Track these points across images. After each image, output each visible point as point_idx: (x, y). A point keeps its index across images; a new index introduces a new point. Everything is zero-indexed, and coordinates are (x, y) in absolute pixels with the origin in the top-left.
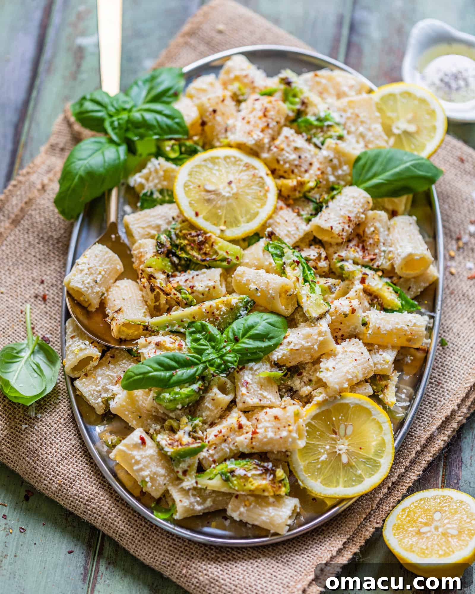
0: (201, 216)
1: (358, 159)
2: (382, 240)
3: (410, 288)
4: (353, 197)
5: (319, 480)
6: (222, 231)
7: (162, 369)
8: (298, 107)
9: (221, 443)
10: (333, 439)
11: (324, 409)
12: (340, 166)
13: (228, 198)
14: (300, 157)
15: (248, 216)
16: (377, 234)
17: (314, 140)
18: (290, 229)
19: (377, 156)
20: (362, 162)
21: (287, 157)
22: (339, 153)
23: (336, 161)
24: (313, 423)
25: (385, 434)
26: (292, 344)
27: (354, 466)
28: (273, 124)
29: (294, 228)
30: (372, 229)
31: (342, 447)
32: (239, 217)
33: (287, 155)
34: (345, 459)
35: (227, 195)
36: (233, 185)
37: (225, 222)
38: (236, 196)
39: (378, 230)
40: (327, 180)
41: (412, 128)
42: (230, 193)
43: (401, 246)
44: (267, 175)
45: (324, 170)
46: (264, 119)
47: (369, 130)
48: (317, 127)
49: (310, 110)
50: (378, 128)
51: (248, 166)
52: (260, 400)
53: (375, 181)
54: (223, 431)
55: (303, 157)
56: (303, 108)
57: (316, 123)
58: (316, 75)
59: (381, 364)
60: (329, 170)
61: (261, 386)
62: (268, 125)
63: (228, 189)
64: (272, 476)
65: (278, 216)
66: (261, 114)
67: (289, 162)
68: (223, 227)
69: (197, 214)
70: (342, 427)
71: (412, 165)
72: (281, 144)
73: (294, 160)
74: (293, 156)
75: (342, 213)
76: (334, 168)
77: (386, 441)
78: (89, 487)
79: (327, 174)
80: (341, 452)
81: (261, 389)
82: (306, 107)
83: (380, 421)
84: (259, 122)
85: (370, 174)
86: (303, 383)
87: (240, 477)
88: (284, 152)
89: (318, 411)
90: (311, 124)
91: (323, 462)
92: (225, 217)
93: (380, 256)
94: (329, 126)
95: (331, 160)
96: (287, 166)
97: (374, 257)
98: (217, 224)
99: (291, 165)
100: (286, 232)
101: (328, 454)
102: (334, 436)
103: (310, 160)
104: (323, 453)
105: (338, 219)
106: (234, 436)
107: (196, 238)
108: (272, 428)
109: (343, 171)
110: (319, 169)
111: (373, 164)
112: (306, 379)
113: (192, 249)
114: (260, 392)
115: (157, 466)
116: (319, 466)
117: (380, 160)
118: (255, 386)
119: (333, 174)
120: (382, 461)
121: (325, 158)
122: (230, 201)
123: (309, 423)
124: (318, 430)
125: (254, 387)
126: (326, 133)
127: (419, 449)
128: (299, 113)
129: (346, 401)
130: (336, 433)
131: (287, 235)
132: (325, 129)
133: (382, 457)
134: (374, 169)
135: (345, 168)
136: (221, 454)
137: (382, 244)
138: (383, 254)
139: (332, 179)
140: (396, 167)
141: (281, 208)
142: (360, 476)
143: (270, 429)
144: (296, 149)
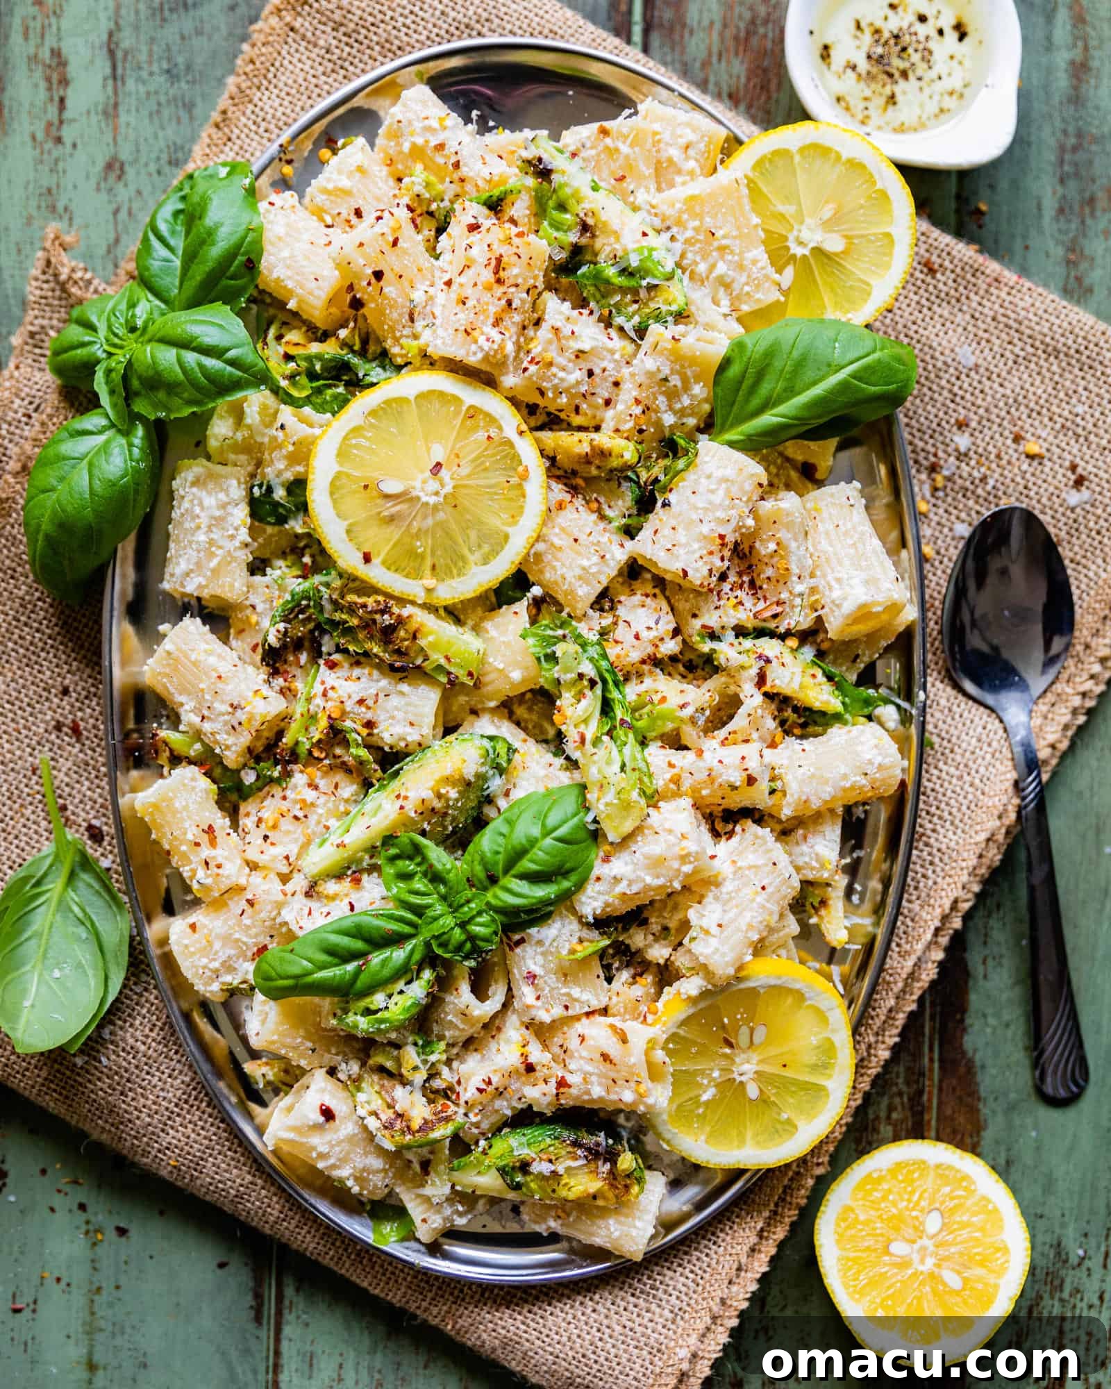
0: (376, 561)
1: (726, 363)
2: (795, 570)
3: (857, 656)
4: (725, 480)
5: (703, 1138)
6: (429, 591)
7: (336, 961)
8: (573, 237)
9: (492, 1100)
10: (726, 1056)
11: (702, 1005)
12: (686, 387)
13: (436, 508)
14: (591, 373)
15: (486, 548)
16: (782, 557)
17: (619, 320)
18: (585, 563)
19: (770, 354)
20: (734, 371)
21: (562, 380)
22: (681, 361)
23: (675, 381)
24: (681, 1032)
25: (833, 1031)
26: (625, 883)
27: (774, 1103)
28: (519, 298)
29: (595, 559)
30: (772, 546)
31: (746, 1067)
32: (466, 552)
33: (561, 374)
34: (752, 1091)
35: (432, 500)
36: (444, 473)
37: (434, 567)
38: (452, 501)
39: (786, 549)
40: (658, 424)
41: (834, 244)
42: (437, 494)
43: (838, 580)
44: (521, 433)
45: (649, 403)
46: (499, 290)
47: (740, 267)
48: (623, 290)
49: (604, 246)
50: (759, 254)
51: (473, 413)
52: (566, 1007)
53: (768, 419)
54: (495, 1080)
55: (597, 371)
56: (584, 241)
57: (619, 281)
58: (604, 132)
59: (813, 869)
60: (661, 401)
61: (565, 975)
62: (509, 303)
63: (433, 485)
64: (608, 1166)
65: (557, 530)
66: (487, 276)
67: (567, 390)
68: (430, 582)
69: (367, 558)
70: (744, 1031)
71: (854, 376)
72: (545, 350)
73: (578, 383)
74: (576, 375)
75: (705, 529)
76: (672, 395)
77: (837, 1044)
78: (235, 1171)
79: (656, 411)
80: (743, 1078)
81: (565, 983)
82: (593, 236)
83: (823, 1008)
84: (486, 297)
85: (756, 402)
86: (651, 937)
87: (541, 1177)
88: (554, 370)
89: (691, 1011)
90: (607, 282)
91: (707, 1103)
92: (433, 553)
93: (793, 607)
94: (652, 288)
95: (666, 380)
96: (564, 400)
97: (779, 609)
98: (416, 574)
99: (572, 397)
100: (578, 572)
101: (716, 1086)
102: (728, 1051)
103: (612, 374)
104: (708, 1086)
105: (696, 546)
106: (518, 1085)
107: (377, 617)
108: (598, 1075)
109: (692, 397)
110: (638, 402)
111: (760, 376)
112: (656, 928)
113: (371, 638)
114: (564, 991)
115: (366, 1154)
116: (701, 1111)
117: (778, 364)
118: (552, 980)
119: (671, 408)
120: (829, 1084)
121: (650, 374)
122: (441, 516)
123: (674, 1034)
124: (695, 1043)
125: (550, 981)
126: (646, 304)
127: (892, 1002)
128: (577, 255)
129: (751, 984)
130: (731, 1045)
131: (580, 578)
132: (643, 294)
133: (830, 1076)
134: (765, 389)
135: (698, 389)
136: (494, 1119)
137: (795, 579)
138: (798, 601)
139: (669, 419)
140: (815, 383)
141: (560, 506)
142: (789, 1122)
143: (594, 1079)
144: (580, 354)
